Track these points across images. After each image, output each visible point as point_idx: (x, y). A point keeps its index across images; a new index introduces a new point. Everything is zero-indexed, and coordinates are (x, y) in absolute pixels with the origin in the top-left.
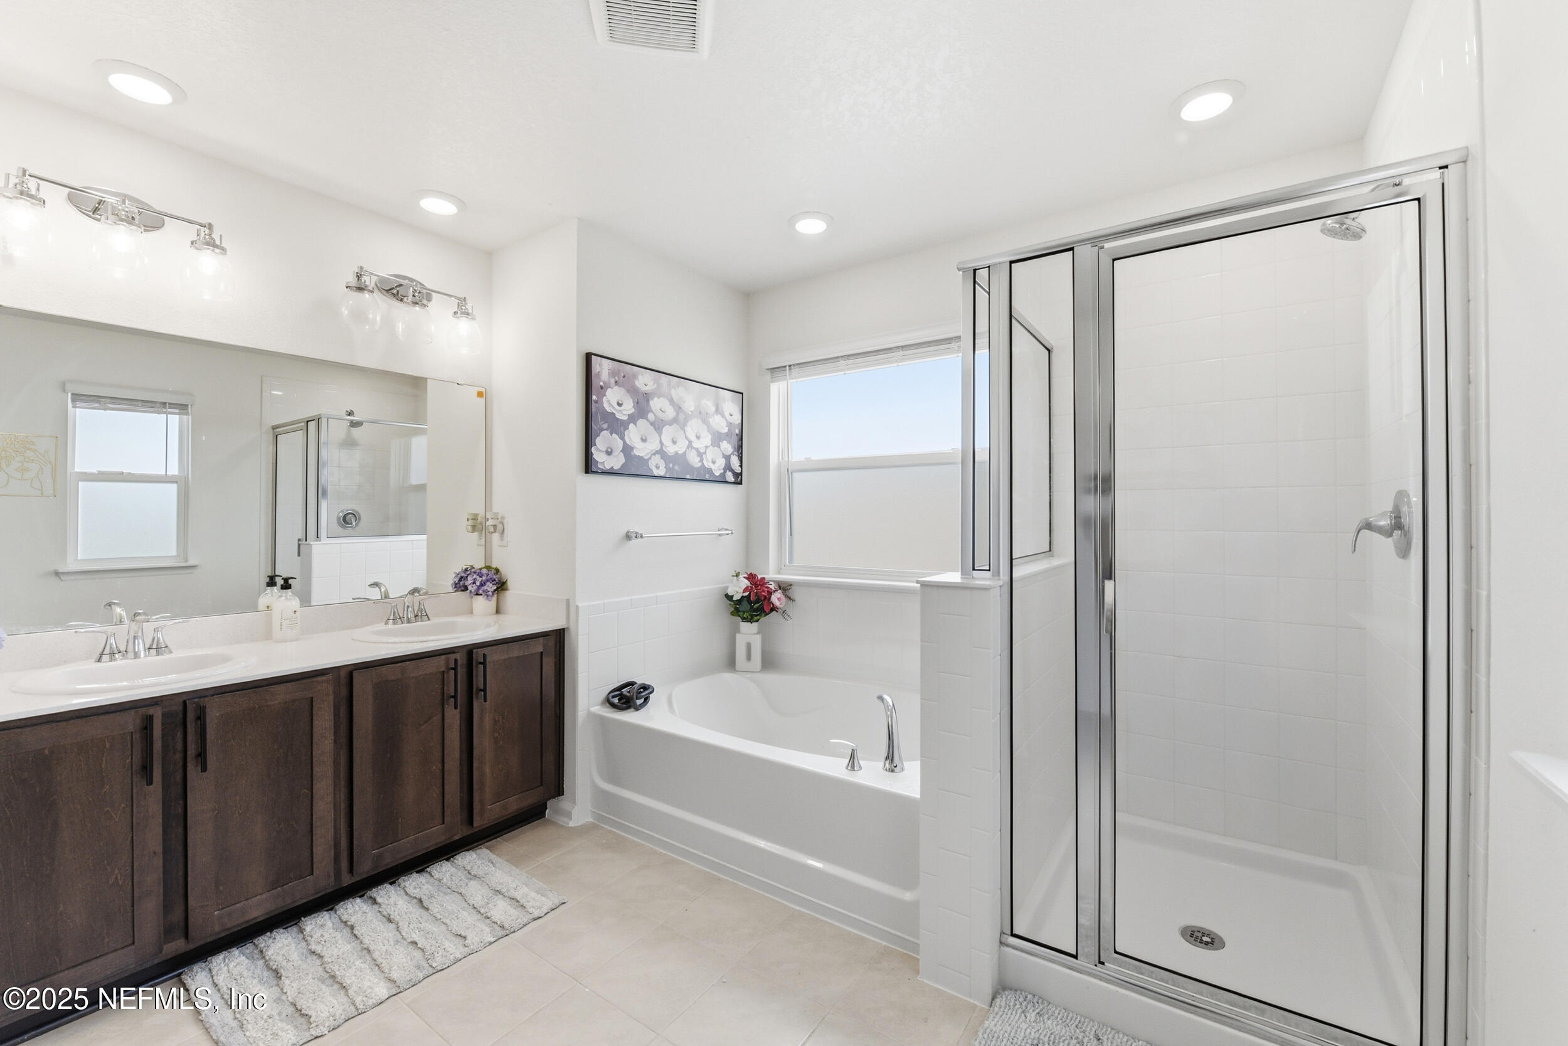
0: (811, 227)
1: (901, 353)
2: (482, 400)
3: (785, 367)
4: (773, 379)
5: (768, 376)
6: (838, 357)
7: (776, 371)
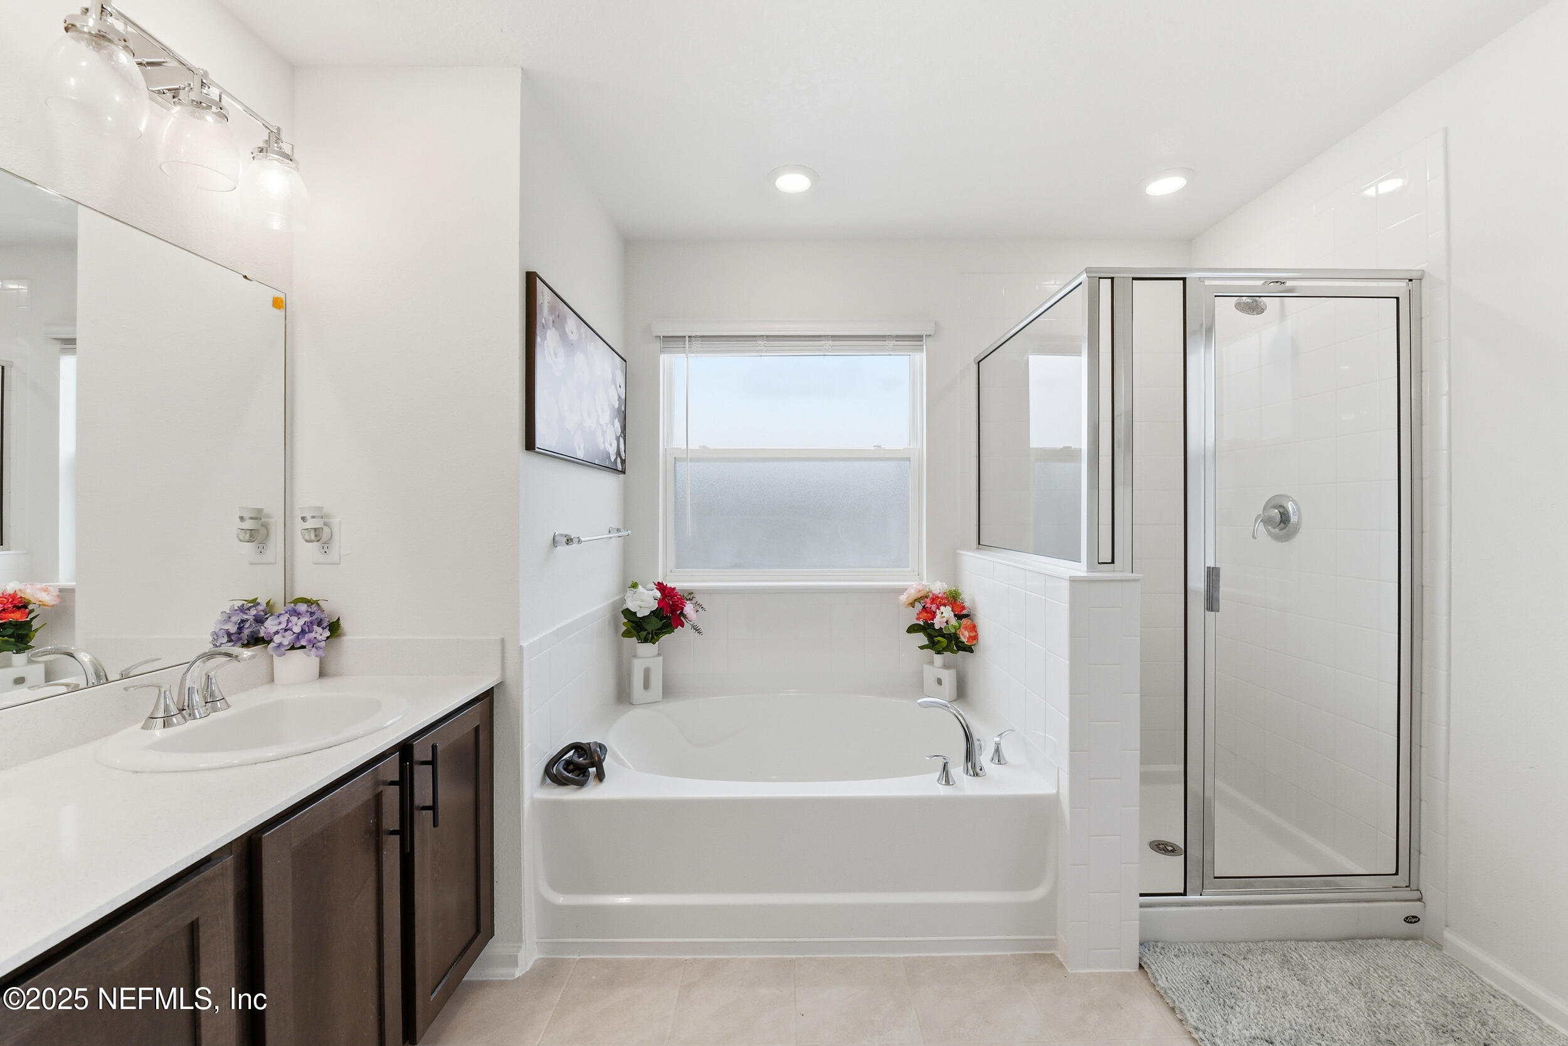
0: (793, 183)
1: (831, 343)
2: (281, 313)
3: (685, 337)
4: (663, 350)
5: (658, 345)
6: (756, 336)
7: (671, 341)
